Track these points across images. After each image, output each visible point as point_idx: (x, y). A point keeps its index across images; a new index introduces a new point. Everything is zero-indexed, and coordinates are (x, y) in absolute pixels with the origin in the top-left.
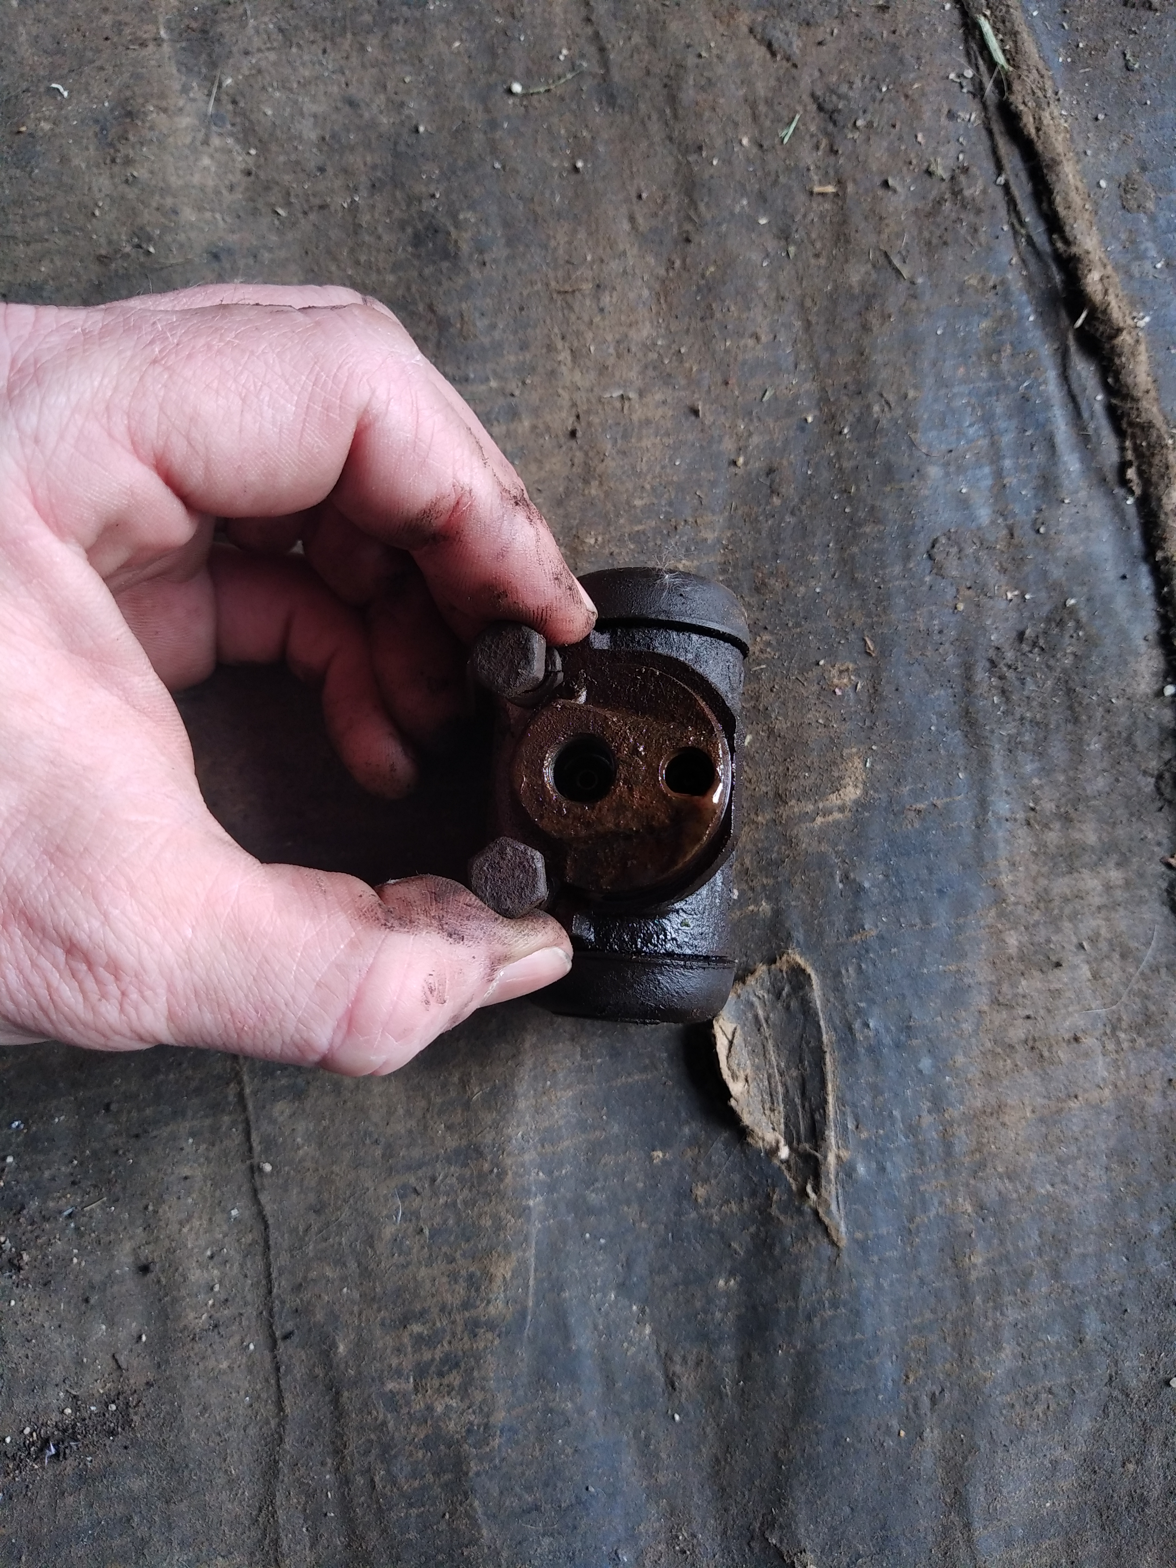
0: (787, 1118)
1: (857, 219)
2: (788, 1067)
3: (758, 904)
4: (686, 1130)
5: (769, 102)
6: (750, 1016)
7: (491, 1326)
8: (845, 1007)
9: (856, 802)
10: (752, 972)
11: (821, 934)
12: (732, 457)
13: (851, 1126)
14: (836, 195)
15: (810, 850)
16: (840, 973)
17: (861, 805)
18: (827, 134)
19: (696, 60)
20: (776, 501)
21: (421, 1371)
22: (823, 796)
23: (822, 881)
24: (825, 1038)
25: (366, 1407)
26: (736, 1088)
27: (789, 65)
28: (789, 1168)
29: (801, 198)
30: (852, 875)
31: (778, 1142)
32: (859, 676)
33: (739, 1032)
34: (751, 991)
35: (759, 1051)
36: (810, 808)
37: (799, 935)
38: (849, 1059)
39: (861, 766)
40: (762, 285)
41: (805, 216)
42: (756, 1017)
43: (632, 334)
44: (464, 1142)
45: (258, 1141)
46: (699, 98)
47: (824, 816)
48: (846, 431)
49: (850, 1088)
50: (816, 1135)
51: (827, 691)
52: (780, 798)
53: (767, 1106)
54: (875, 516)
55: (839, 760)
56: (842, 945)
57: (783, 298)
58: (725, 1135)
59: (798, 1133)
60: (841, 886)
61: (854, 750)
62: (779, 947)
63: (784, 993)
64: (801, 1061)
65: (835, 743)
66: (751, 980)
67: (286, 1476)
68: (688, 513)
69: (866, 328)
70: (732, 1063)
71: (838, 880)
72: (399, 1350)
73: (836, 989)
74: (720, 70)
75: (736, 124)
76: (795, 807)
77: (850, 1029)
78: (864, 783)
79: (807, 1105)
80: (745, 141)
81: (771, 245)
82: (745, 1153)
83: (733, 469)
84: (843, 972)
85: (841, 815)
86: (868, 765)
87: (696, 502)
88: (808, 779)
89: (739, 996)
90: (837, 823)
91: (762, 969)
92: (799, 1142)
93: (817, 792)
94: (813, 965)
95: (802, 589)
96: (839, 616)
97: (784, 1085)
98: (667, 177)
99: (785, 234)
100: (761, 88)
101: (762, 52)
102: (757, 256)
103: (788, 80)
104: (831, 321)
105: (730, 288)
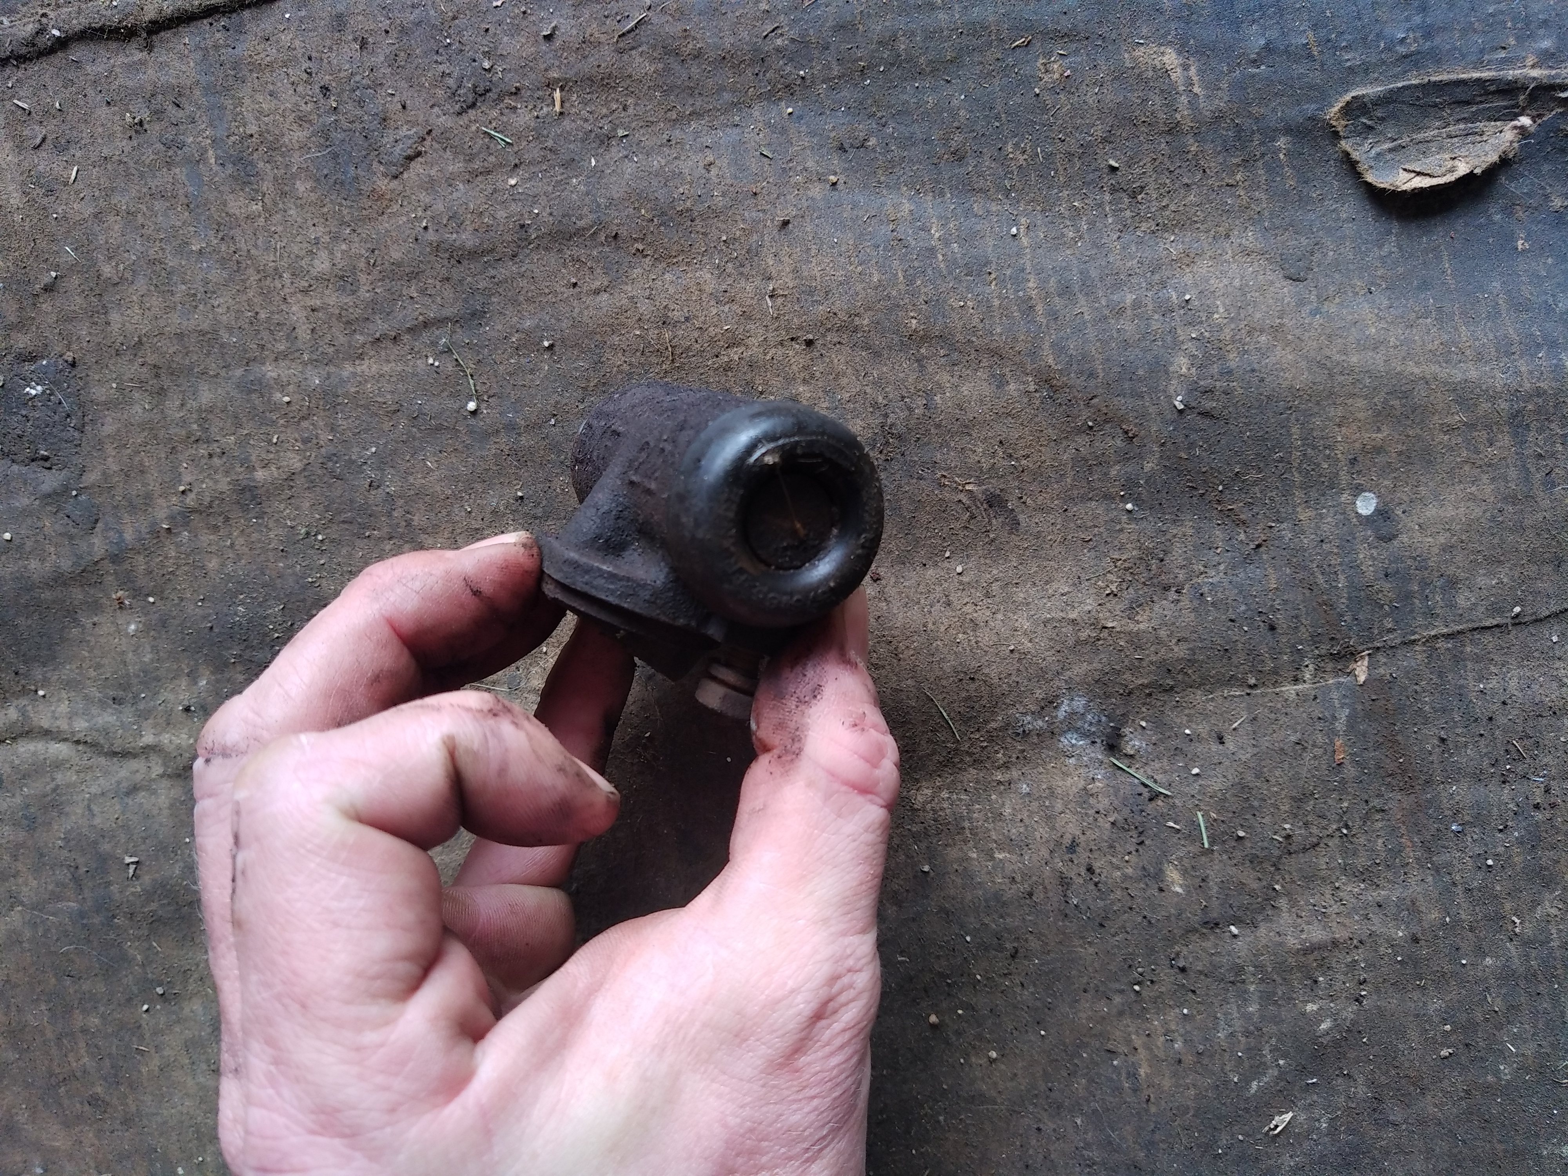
0: (1489, 119)
1: (586, 67)
2: (1441, 118)
3: (1280, 149)
4: (1497, 217)
5: (470, 159)
6: (1389, 156)
8: (1384, 62)
9: (1179, 53)
10: (1348, 154)
11: (1311, 87)
12: (828, 186)
13: (1502, 54)
14: (562, 89)
15: (1226, 99)
16: (1349, 68)
17: (1182, 49)
18: (500, 99)
19: (430, 230)
20: (872, 142)
22: (1173, 86)
23: (1258, 86)
24: (1414, 82)
26: (1462, 168)
27: (429, 139)
28: (1540, 116)
29: (566, 123)
30: (1253, 56)
31: (1515, 127)
32: (1050, 54)
33: (1407, 167)
34: (1365, 156)
35: (1424, 147)
36: (1184, 99)
37: (1310, 108)
38: (1436, 58)
39: (1142, 49)
40: (656, 161)
41: (586, 120)
42: (1391, 150)
43: (709, 288)
44: (1506, 429)
45: (1491, 620)
46: (470, 228)
47: (1192, 85)
48: (802, 73)
49: (1463, 56)
50: (1509, 89)
51: (1066, 84)
52: (1173, 129)
53: (1478, 138)
54: (889, 41)
55: (1136, 71)
56: (1322, 65)
57: (669, 141)
58: (1503, 179)
59: (1506, 108)
60: (1263, 67)
61: (1126, 56)
62: (1322, 127)
63: (1369, 123)
64: (1436, 105)
65: (1119, 76)
66: (1355, 155)
68: (885, 230)
69: (698, 55)
70: (1440, 173)
71: (1258, 70)
73: (1366, 71)
74: (439, 206)
75: (495, 191)
76: (1183, 114)
77: (1405, 57)
78: (1161, 45)
79: (1479, 99)
80: (513, 182)
81: (616, 152)
82: (1522, 160)
83: (840, 186)
84: (1348, 64)
85: (1192, 68)
86: (1142, 41)
87: (874, 221)
88: (1155, 101)
89: (1371, 167)
90: (1200, 71)
91: (1346, 145)
92: (1513, 107)
93: (1169, 93)
94: (1341, 95)
95: (962, 113)
96: (989, 74)
97: (1458, 121)
98: (552, 259)
99: (606, 140)
100: (456, 166)
101: (417, 166)
102: (629, 168)
103: (445, 140)
104: (691, 91)
105: (661, 194)
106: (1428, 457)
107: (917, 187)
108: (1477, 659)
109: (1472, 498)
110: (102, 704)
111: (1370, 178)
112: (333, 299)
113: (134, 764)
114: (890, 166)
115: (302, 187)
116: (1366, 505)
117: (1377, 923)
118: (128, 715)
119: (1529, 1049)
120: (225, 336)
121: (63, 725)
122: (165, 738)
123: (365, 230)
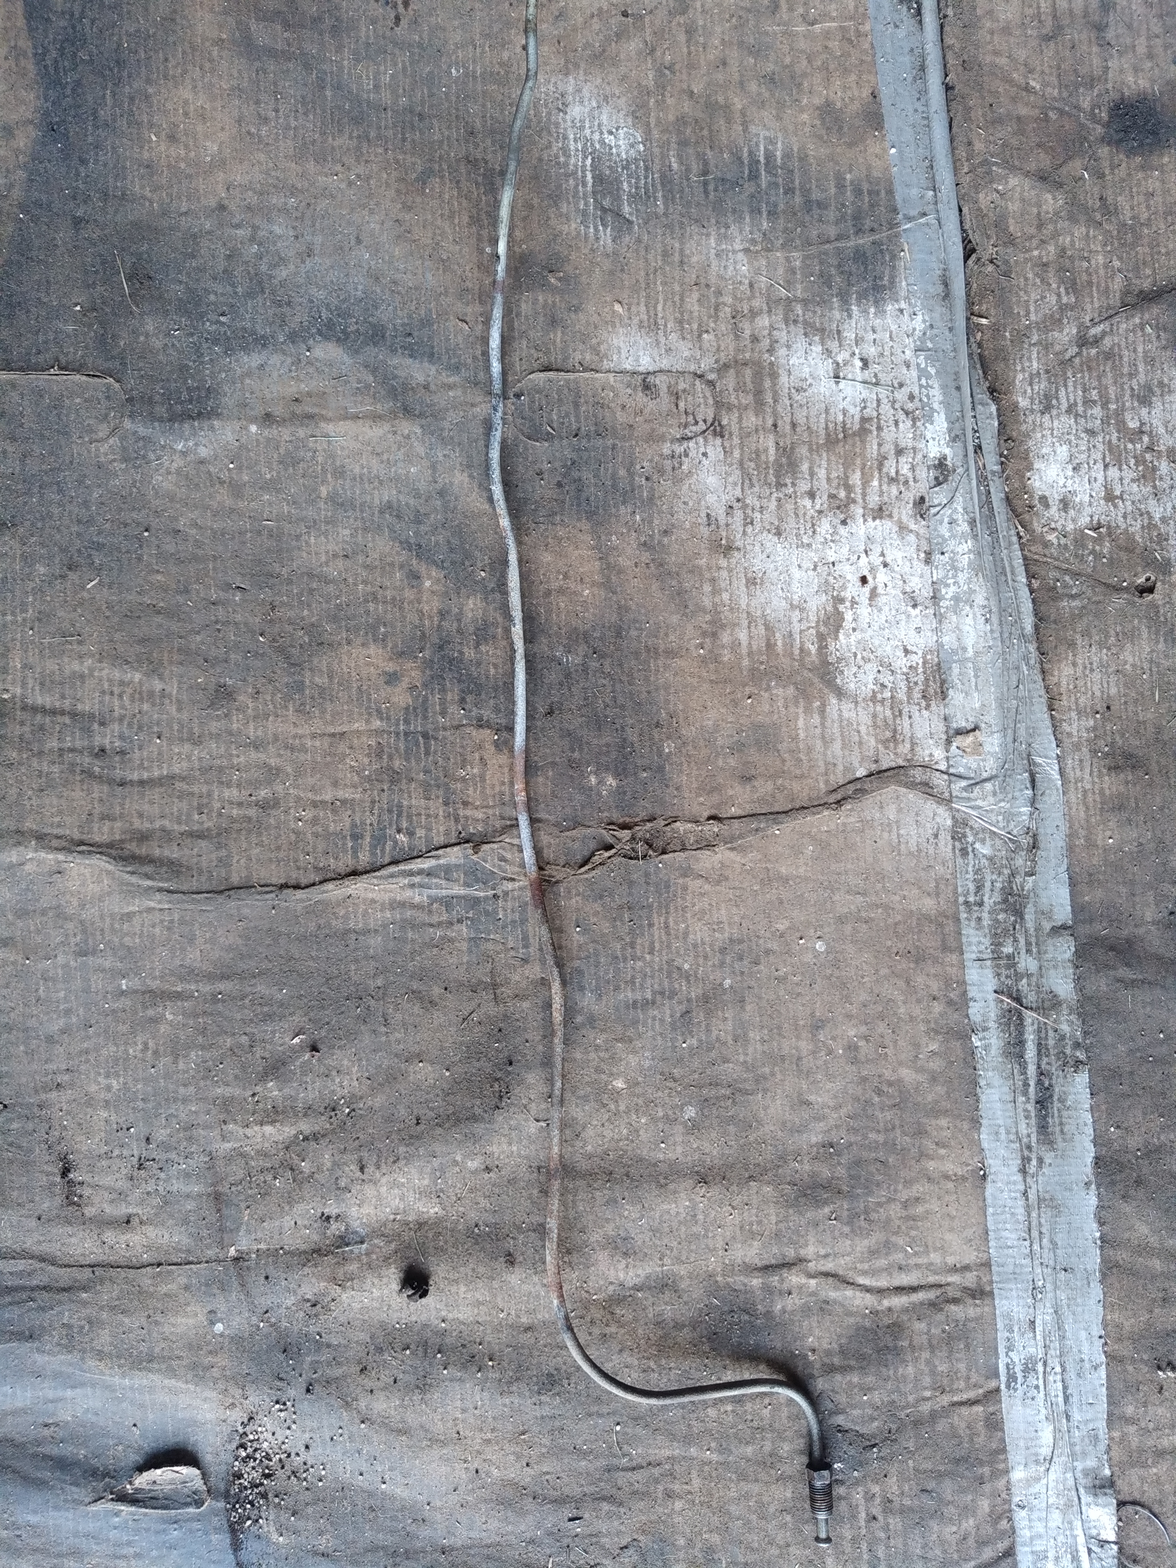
0: (144, 1490)
2: (164, 1493)
6: (189, 1481)
7: (82, 1359)
8: (184, 1522)
10: (205, 1483)
12: (432, 1505)
13: (135, 1518)
16: (198, 1522)
17: (268, 1541)
19: (622, 1512)
20: (409, 1521)
21: (68, 1326)
22: (275, 1524)
24: (172, 1511)
25: (60, 1303)
26: (159, 1471)
28: (123, 1489)
29: (548, 1552)
31: (134, 1485)
32: (325, 1547)
33: (182, 1476)
34: (198, 1482)
35: (172, 1482)
36: (270, 1518)
37: (218, 1505)
38: (162, 1521)
39: (285, 1544)
40: (510, 1528)
42: (188, 1484)
44: (156, 1355)
45: (173, 1268)
46: (603, 1511)
47: (267, 1524)
49: (151, 1519)
50: (134, 1502)
51: (321, 1532)
53: (150, 1483)
55: (289, 1534)
56: (210, 1524)
57: (502, 1537)
58: (141, 1465)
59: (136, 1494)
61: (292, 1541)
62: (213, 1495)
63: (195, 1496)
64: (165, 1499)
66: (202, 1483)
67: (39, 1265)
70: (169, 1471)
72: (79, 1319)
73: (191, 1519)
74: (616, 1523)
77: (174, 1523)
79: (148, 1500)
81: (528, 1535)
82: (133, 1470)
83: (426, 1504)
89: (196, 1477)
91: (205, 1487)
92: (134, 1494)
94: (204, 1511)
97: (157, 1491)
98: (567, 1491)
99: (532, 1541)
100: (604, 1540)
101: (624, 1543)
102: (523, 1528)
103: (607, 1553)
104: (488, 1557)
105: (510, 1514)
106: (190, 1346)
107: (393, 1498)
108: (180, 1250)
109: (174, 1325)
110: (835, 1302)
111: (198, 1472)
112: (677, 1487)
113: (823, 1269)
114: (403, 1508)
115: (682, 1542)
116: (219, 1327)
117: (241, 1131)
118: (823, 1294)
119: (181, 1066)
120: (734, 1477)
121: (858, 1293)
122: (804, 1280)
123: (654, 1518)
